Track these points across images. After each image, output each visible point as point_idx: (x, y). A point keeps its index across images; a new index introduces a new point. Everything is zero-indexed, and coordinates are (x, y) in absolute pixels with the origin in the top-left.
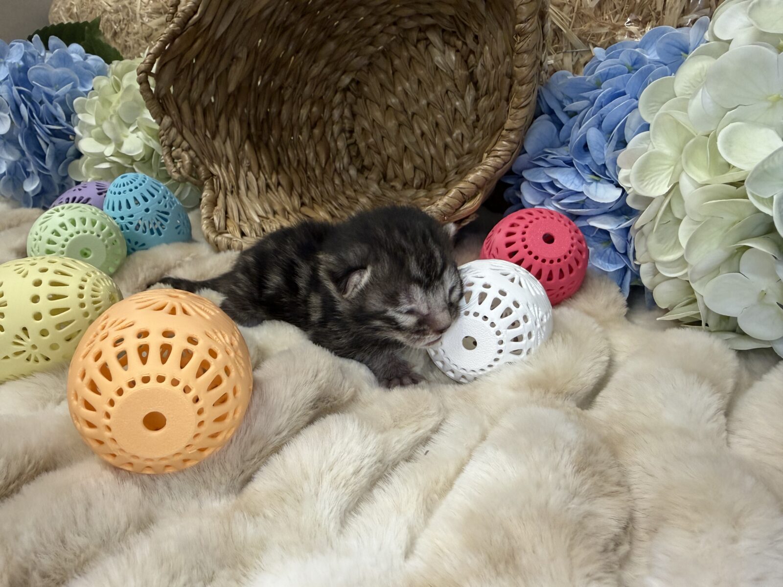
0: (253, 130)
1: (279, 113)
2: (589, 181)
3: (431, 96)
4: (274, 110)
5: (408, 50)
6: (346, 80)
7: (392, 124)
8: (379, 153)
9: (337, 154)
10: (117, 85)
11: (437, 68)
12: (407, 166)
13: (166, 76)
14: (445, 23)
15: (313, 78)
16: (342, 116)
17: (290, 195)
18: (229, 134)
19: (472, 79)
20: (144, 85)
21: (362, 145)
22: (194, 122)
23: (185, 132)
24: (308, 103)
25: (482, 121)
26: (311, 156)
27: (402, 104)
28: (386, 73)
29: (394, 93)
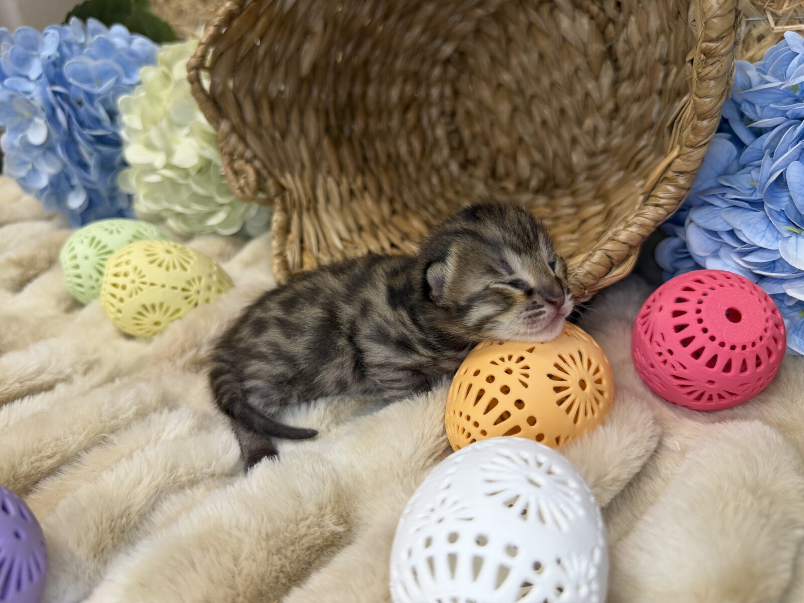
1: (364, 95)
3: (557, 76)
5: (526, 14)
6: (446, 51)
7: (504, 109)
8: (487, 145)
9: (435, 145)
11: (564, 39)
12: (523, 161)
13: (223, 67)
16: (441, 96)
17: (378, 201)
18: (303, 130)
19: (610, 54)
20: (196, 85)
21: (466, 133)
22: (259, 121)
23: (250, 138)
24: (399, 81)
26: (404, 148)
27: (518, 83)
28: (498, 41)
29: (508, 68)
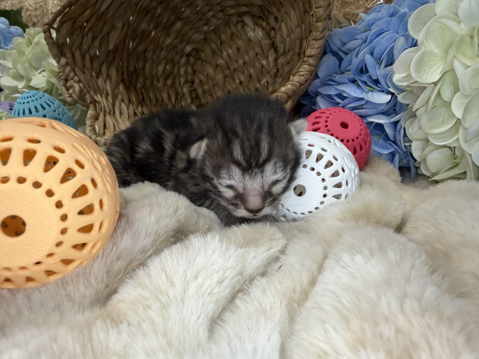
0: (125, 76)
1: (144, 68)
2: (367, 91)
3: (246, 58)
4: (140, 65)
5: (230, 29)
6: (188, 49)
7: (220, 77)
8: (212, 96)
9: (183, 97)
10: (30, 43)
11: (250, 40)
13: (64, 30)
14: (255, 11)
15: (167, 46)
16: (186, 72)
18: (108, 76)
19: (274, 46)
20: (48, 34)
21: (200, 91)
22: (84, 65)
23: (77, 70)
24: (163, 63)
25: (281, 71)
26: (165, 97)
27: (226, 63)
28: (216, 44)
29: (221, 57)
